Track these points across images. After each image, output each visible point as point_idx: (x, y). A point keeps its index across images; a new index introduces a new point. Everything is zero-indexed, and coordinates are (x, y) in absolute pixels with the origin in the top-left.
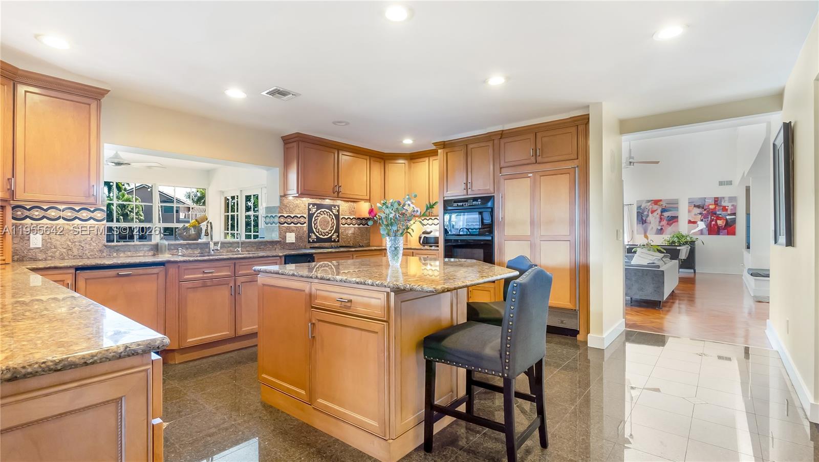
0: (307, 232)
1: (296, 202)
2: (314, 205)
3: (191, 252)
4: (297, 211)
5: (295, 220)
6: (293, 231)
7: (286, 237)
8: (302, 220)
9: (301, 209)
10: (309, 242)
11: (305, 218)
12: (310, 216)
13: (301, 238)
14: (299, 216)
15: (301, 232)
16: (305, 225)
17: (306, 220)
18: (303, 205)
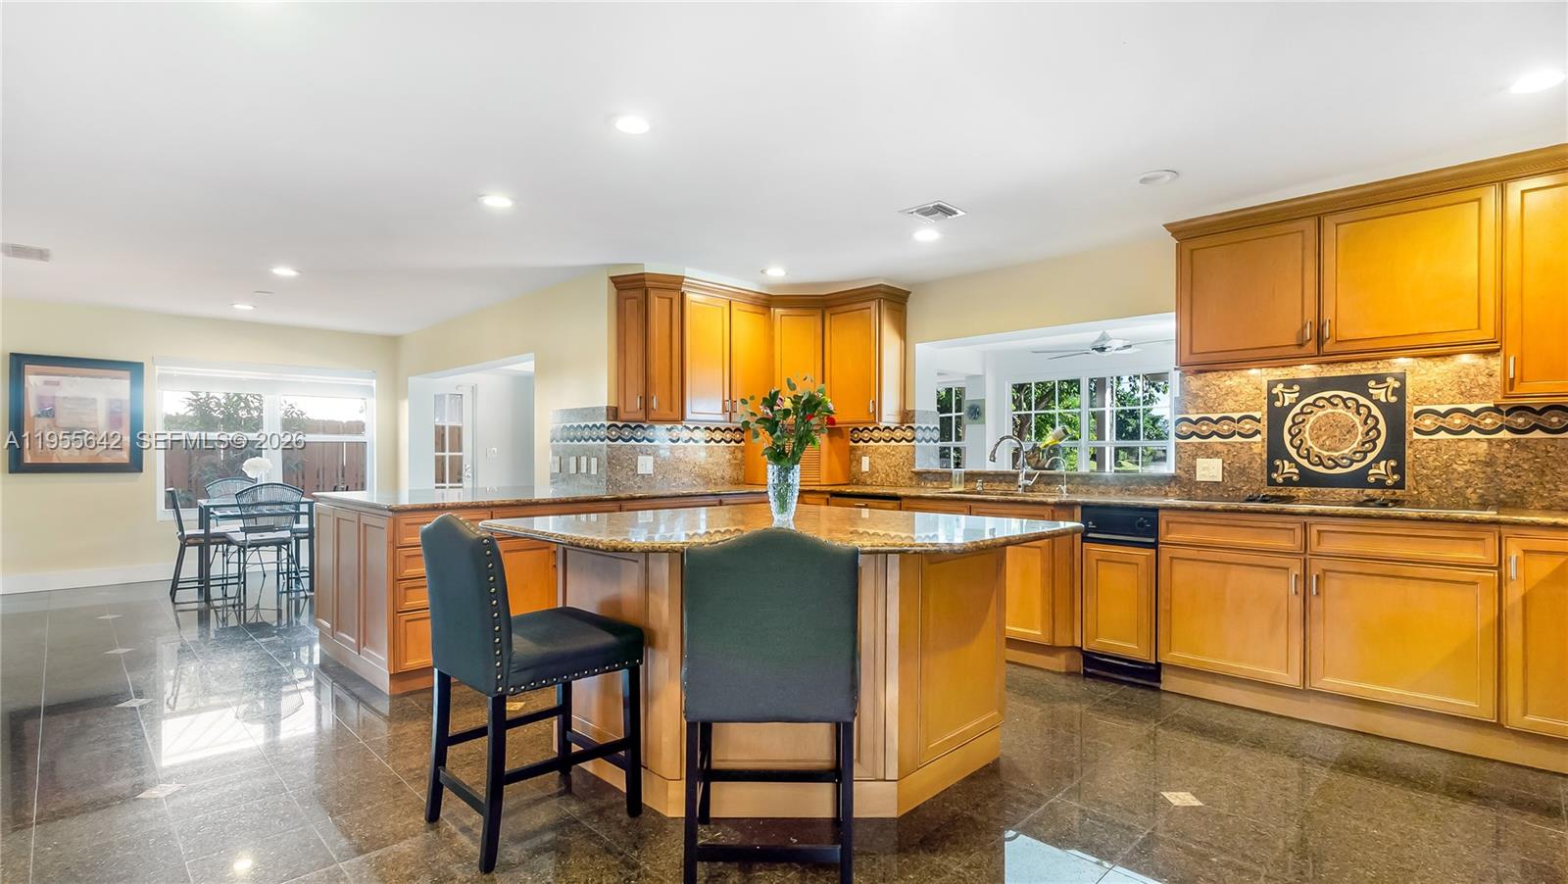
0: (1265, 456)
1: (1228, 383)
2: (1289, 384)
3: (1006, 488)
4: (1230, 404)
5: (1225, 428)
6: (1216, 454)
7: (1195, 467)
8: (1247, 426)
9: (1242, 398)
10: (1272, 482)
11: (1259, 421)
12: (1276, 416)
13: (1243, 471)
14: (1236, 416)
15: (1245, 457)
16: (1258, 438)
17: (1263, 427)
18: (1249, 389)
